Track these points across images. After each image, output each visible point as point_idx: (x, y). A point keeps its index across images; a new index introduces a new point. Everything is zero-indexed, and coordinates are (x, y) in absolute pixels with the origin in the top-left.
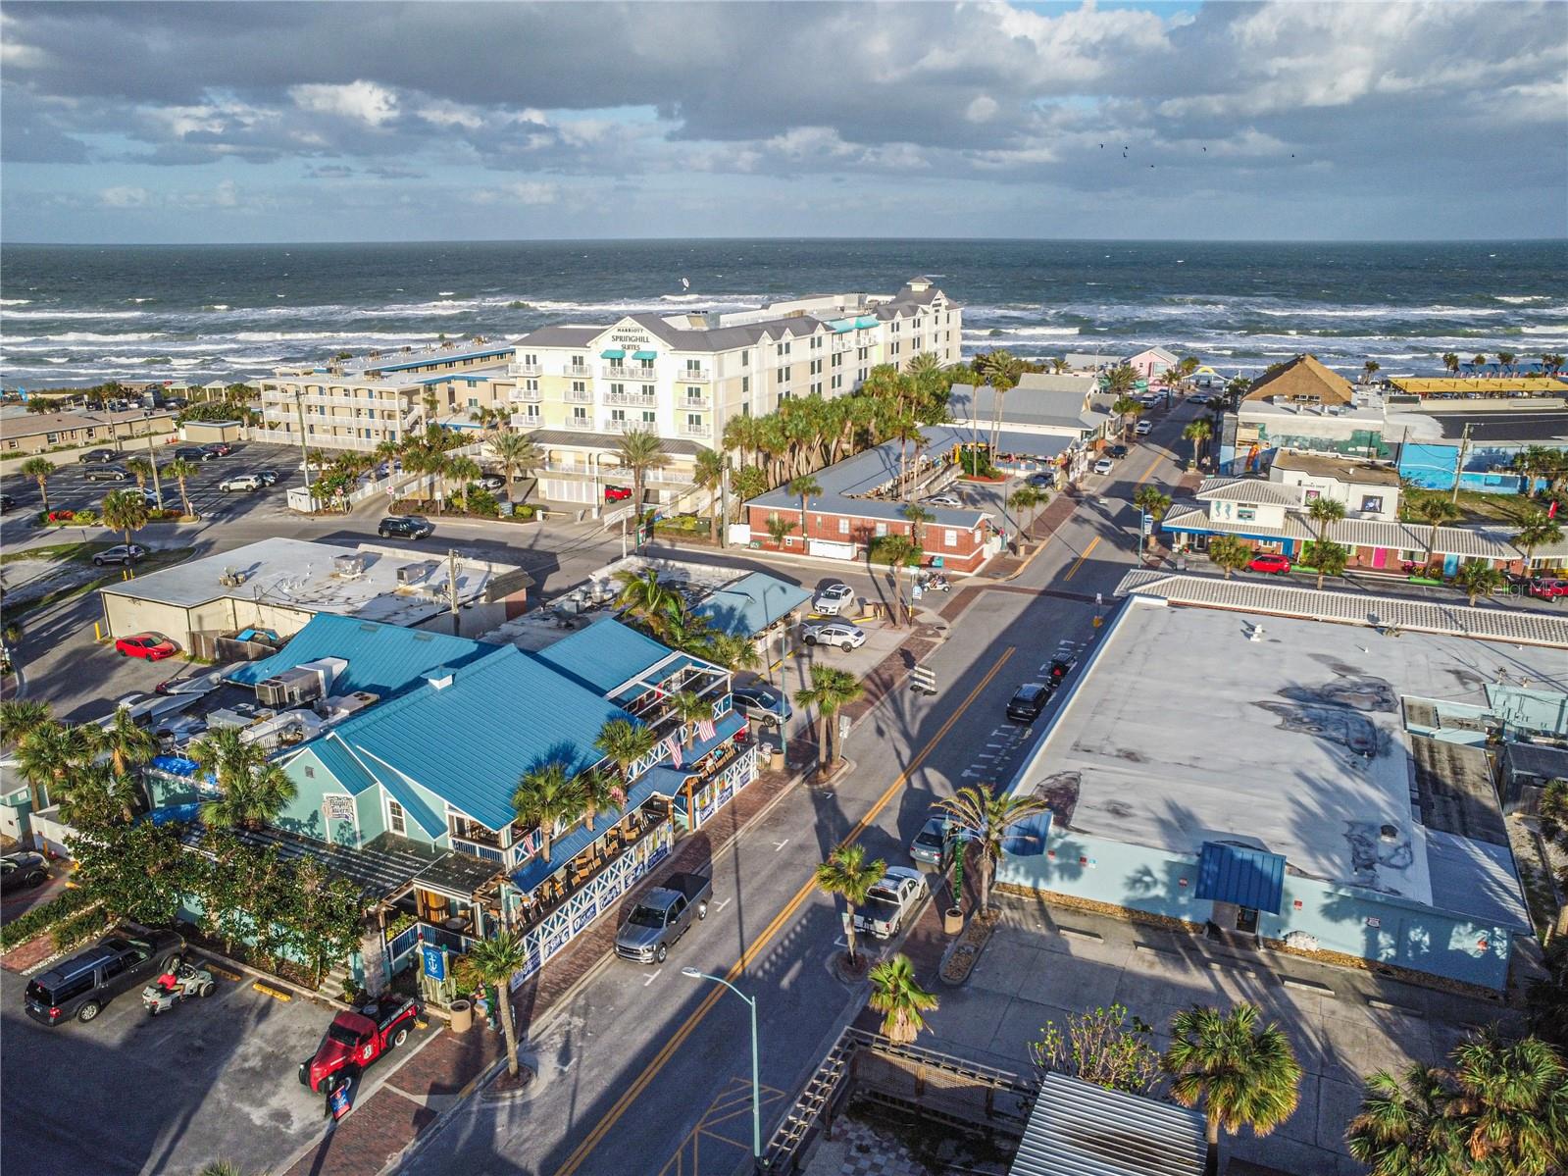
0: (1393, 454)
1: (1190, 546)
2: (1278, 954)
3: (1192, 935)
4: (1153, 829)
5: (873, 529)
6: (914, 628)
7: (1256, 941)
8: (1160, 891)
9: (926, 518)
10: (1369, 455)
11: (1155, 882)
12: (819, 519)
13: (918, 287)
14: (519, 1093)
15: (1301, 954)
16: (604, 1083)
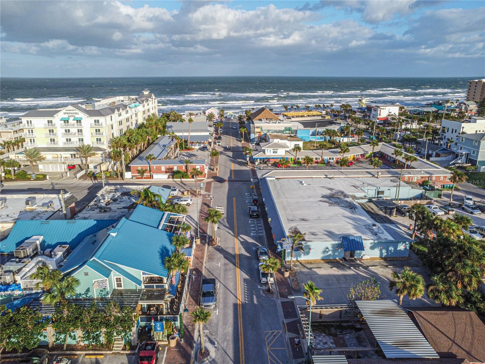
0: (295, 133)
1: (261, 163)
2: (362, 261)
3: (341, 262)
4: (326, 237)
5: (173, 168)
6: (202, 196)
7: (355, 259)
8: (330, 253)
9: (191, 163)
10: (289, 133)
11: (329, 251)
12: (155, 167)
13: (146, 93)
14: (209, 357)
15: (367, 260)
16: (231, 346)
